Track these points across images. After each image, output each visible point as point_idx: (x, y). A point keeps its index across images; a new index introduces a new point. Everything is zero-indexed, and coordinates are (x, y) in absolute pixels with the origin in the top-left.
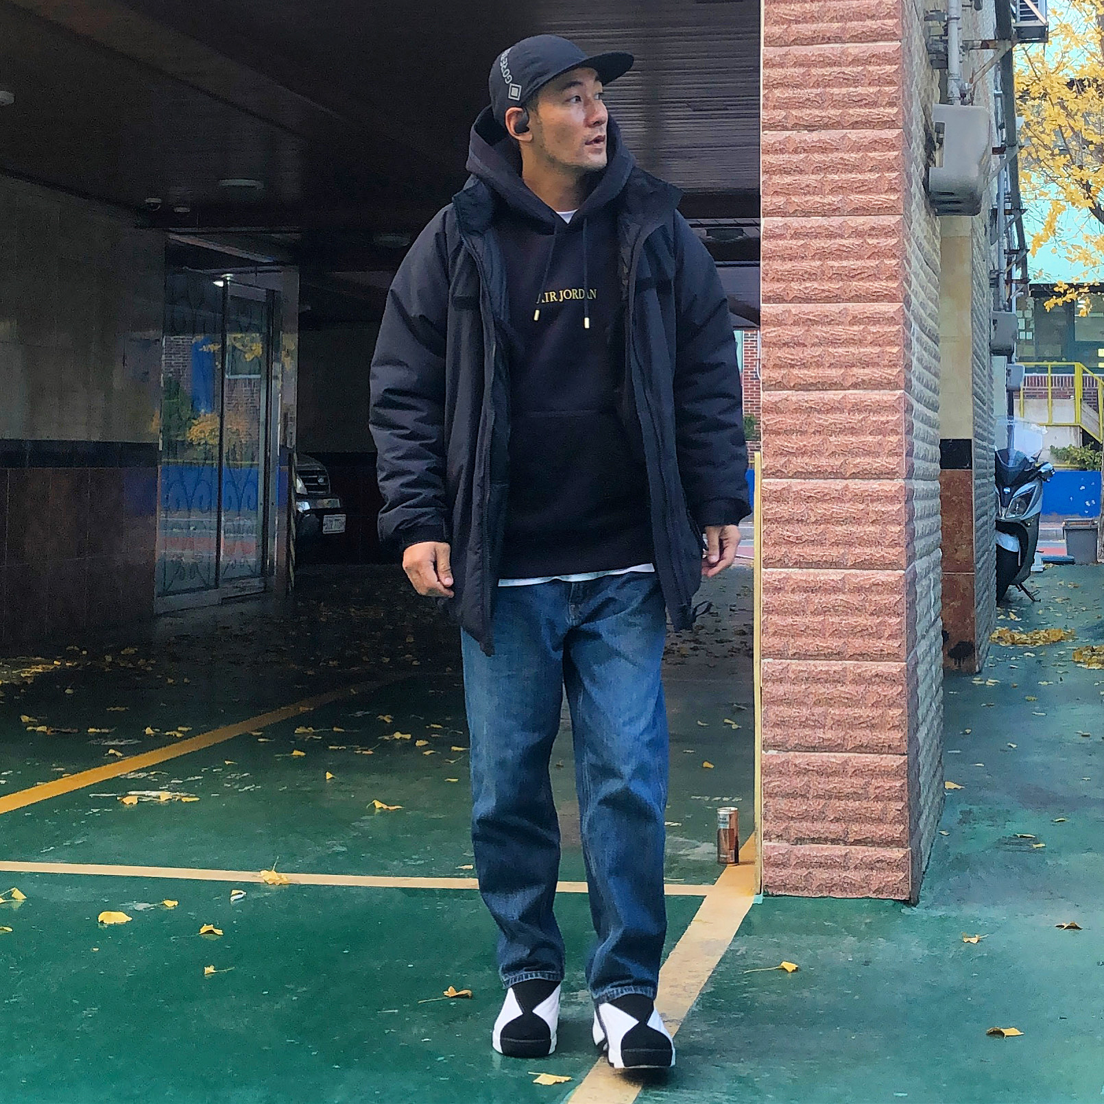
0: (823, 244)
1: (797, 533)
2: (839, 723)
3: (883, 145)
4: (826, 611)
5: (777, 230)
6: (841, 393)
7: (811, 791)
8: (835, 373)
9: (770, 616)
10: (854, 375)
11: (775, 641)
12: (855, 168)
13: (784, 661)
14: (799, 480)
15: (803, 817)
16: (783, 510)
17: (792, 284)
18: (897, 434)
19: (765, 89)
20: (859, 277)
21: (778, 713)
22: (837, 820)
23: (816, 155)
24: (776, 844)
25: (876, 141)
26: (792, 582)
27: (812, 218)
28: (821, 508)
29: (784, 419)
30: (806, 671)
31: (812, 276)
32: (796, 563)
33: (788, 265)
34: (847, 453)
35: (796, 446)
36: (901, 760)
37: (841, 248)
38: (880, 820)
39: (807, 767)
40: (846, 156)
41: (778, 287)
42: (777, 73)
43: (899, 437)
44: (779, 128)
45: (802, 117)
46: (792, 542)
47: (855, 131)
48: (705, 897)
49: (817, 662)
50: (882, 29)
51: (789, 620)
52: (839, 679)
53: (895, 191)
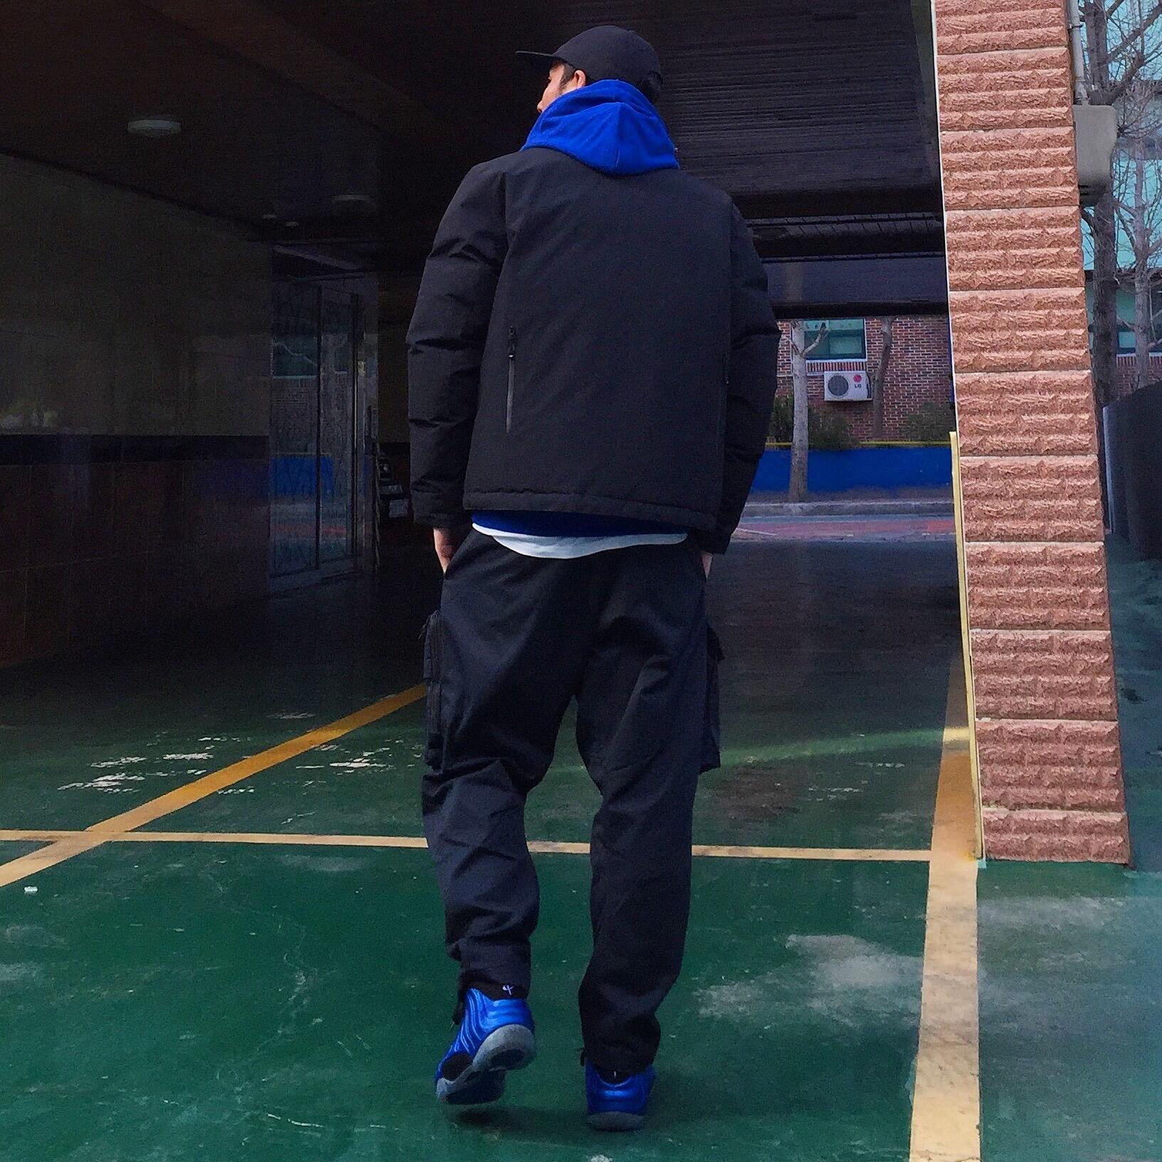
0: (1004, 234)
1: (997, 508)
2: (1049, 691)
3: (1056, 141)
4: (1029, 583)
5: (960, 223)
6: (1030, 374)
7: (1026, 757)
8: (1023, 355)
9: (976, 588)
10: (1043, 357)
11: (982, 612)
12: (1031, 163)
13: (991, 631)
14: (996, 458)
15: (1020, 783)
16: (983, 486)
17: (978, 273)
18: (1088, 411)
19: (940, 92)
20: (1042, 264)
21: (989, 681)
22: (1053, 785)
23: (993, 153)
24: (995, 809)
25: (1049, 138)
26: (994, 555)
27: (993, 210)
28: (1020, 484)
29: (978, 399)
30: (1013, 641)
31: (996, 264)
32: (997, 537)
33: (973, 255)
34: (1040, 431)
35: (991, 425)
36: (1111, 726)
37: (1022, 238)
38: (1096, 786)
39: (1020, 733)
40: (1022, 153)
41: (964, 275)
42: (951, 78)
43: (1090, 414)
44: (956, 129)
45: (977, 118)
46: (992, 517)
47: (1028, 129)
48: (928, 862)
49: (1024, 632)
50: (1048, 37)
51: (995, 591)
52: (1046, 647)
53: (1071, 183)
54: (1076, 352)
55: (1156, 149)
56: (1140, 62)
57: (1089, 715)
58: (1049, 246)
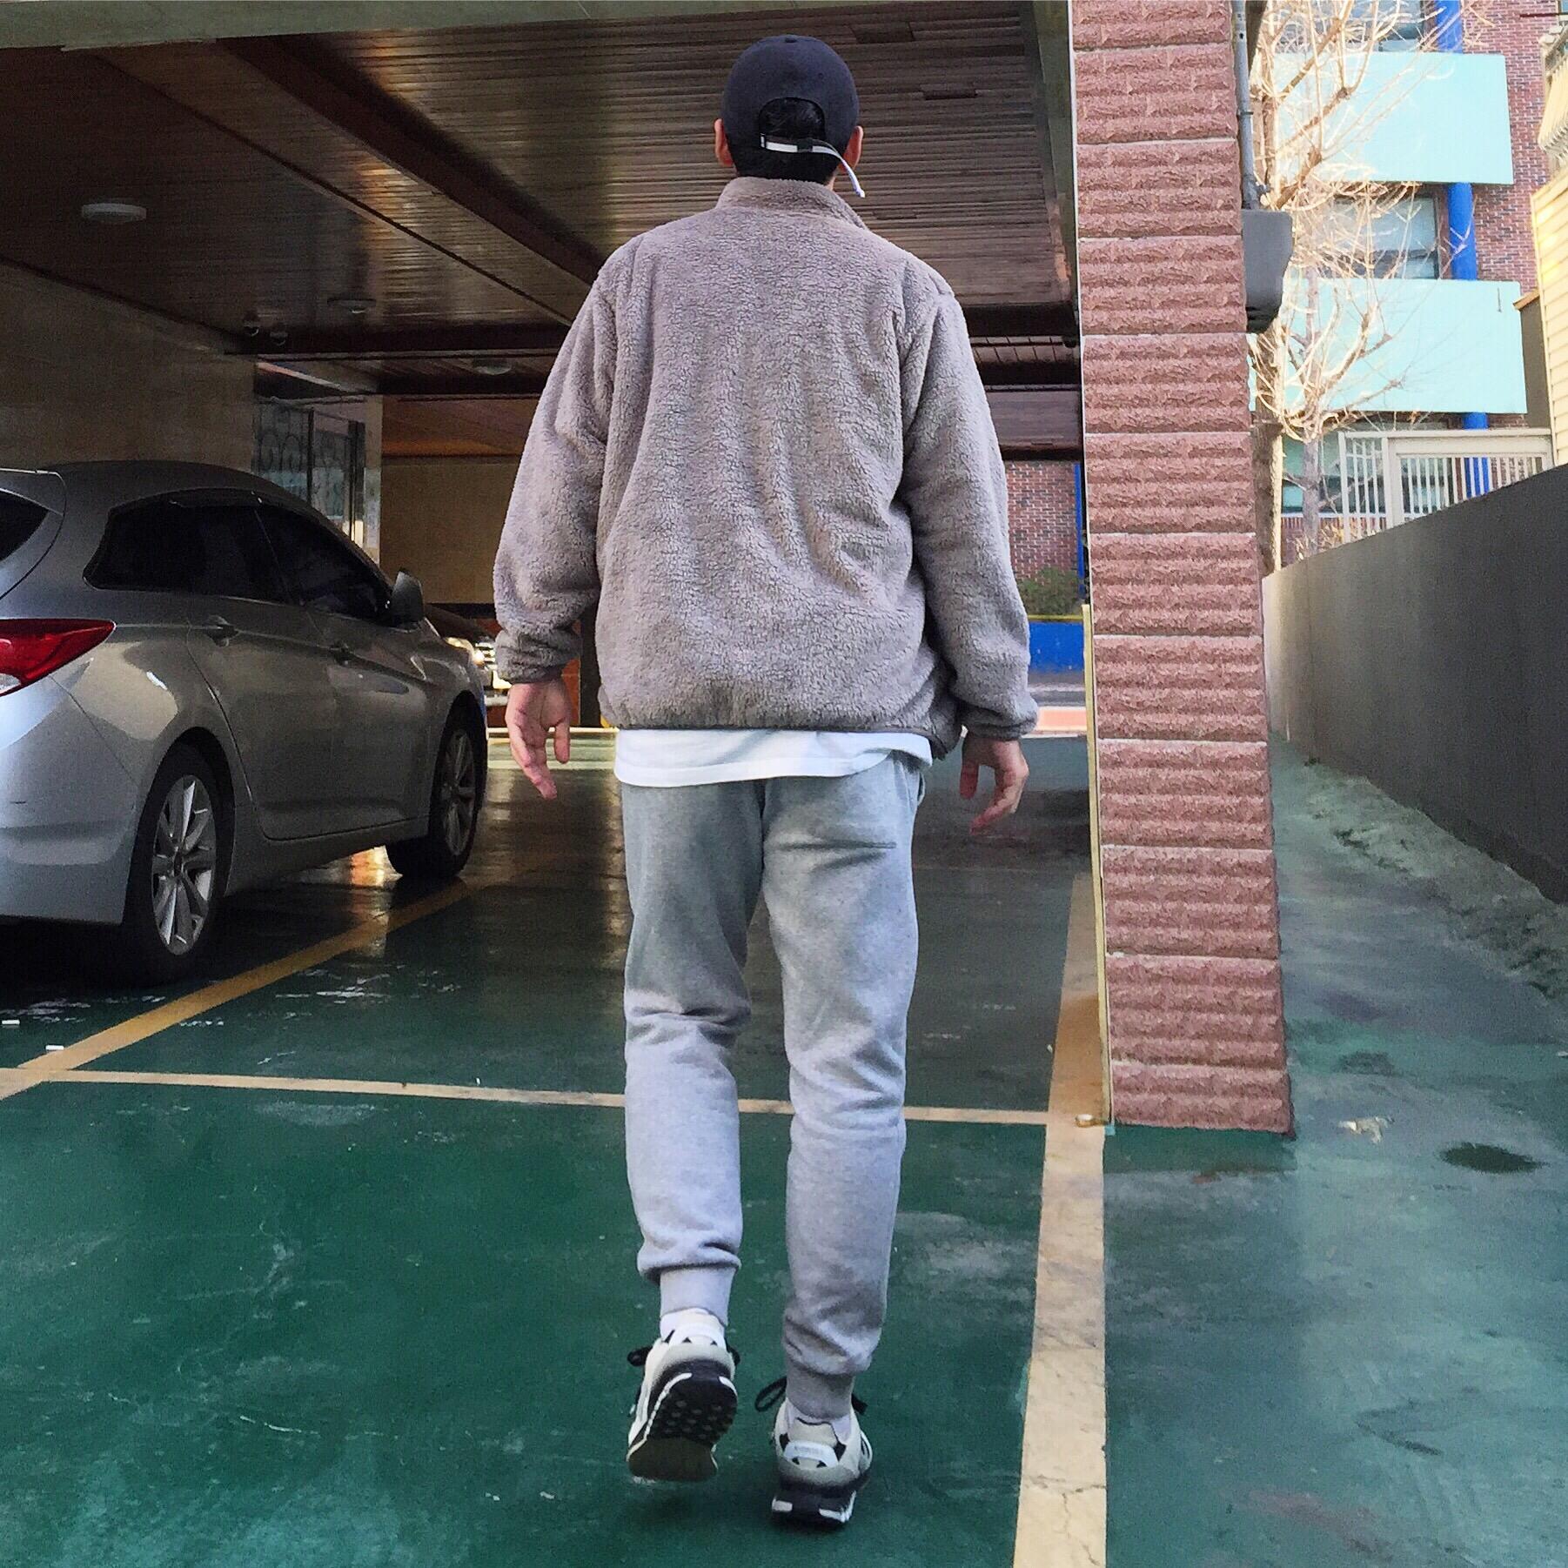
0: (1154, 365)
1: (1137, 698)
2: (1197, 921)
3: (1219, 253)
4: (1174, 790)
5: (1100, 350)
6: (1182, 536)
7: (1166, 1001)
8: (1176, 514)
9: (1109, 795)
10: (1198, 515)
11: (1118, 824)
13: (1127, 847)
14: (1137, 637)
15: (1159, 1032)
16: (1120, 671)
17: (1121, 411)
18: (1251, 582)
19: (1080, 190)
20: (1199, 402)
21: (1123, 908)
22: (1199, 1036)
23: (1142, 265)
24: (1128, 1064)
25: (1211, 249)
26: (1133, 755)
27: (1141, 335)
28: (1165, 669)
29: (1117, 566)
30: (1154, 860)
31: (1142, 402)
32: (1137, 733)
33: (1115, 390)
34: (1192, 606)
35: (1132, 597)
36: (1270, 966)
37: (1176, 370)
38: (1250, 1037)
39: (1160, 972)
40: (1177, 266)
41: (1104, 414)
44: (1098, 235)
45: (1124, 223)
46: (1132, 709)
47: (1187, 237)
48: (1045, 1126)
49: (1168, 849)
50: (1213, 124)
51: (1132, 800)
52: (1192, 869)
53: (1236, 304)
54: (1239, 509)
55: (1333, 266)
56: (1316, 159)
57: (1242, 952)
58: (1209, 381)
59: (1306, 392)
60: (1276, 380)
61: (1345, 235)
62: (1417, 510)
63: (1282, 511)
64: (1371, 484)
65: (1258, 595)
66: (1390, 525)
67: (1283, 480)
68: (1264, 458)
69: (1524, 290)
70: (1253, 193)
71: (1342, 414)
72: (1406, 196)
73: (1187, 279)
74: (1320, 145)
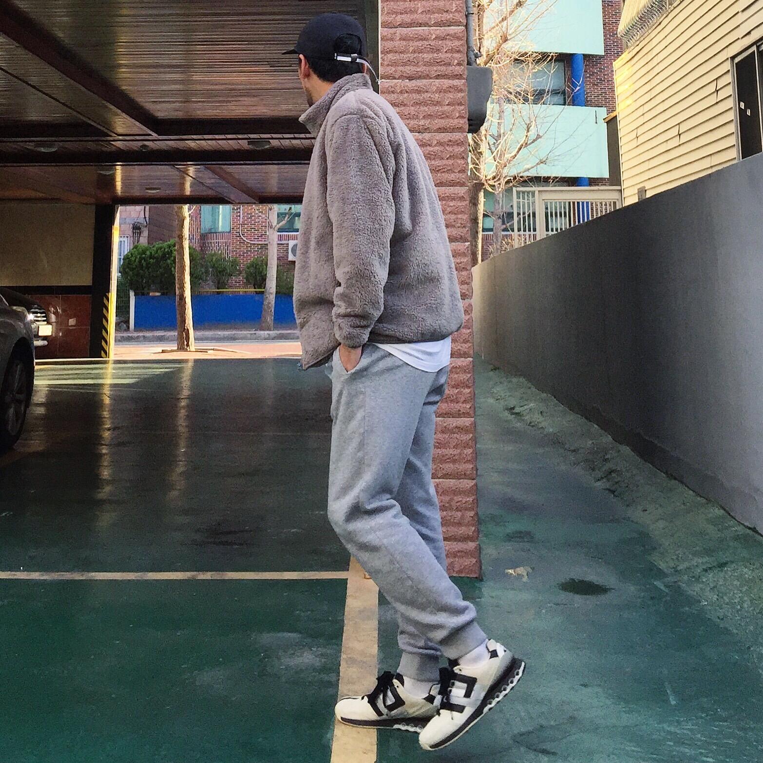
3: (455, 89)
19: (382, 53)
20: (442, 170)
23: (414, 95)
25: (450, 87)
36: (471, 483)
37: (431, 153)
38: (459, 524)
40: (432, 96)
44: (391, 78)
45: (405, 71)
47: (437, 80)
48: (347, 579)
50: (453, 19)
53: (463, 117)
54: (461, 230)
55: (512, 97)
56: (505, 40)
57: (458, 476)
58: (447, 159)
59: (497, 166)
60: (481, 159)
61: (518, 81)
62: (552, 230)
63: (483, 231)
64: (529, 216)
65: (470, 277)
66: (538, 238)
67: (484, 214)
68: (474, 202)
69: (608, 112)
70: (473, 57)
71: (515, 178)
72: (550, 60)
73: (438, 103)
74: (507, 33)
